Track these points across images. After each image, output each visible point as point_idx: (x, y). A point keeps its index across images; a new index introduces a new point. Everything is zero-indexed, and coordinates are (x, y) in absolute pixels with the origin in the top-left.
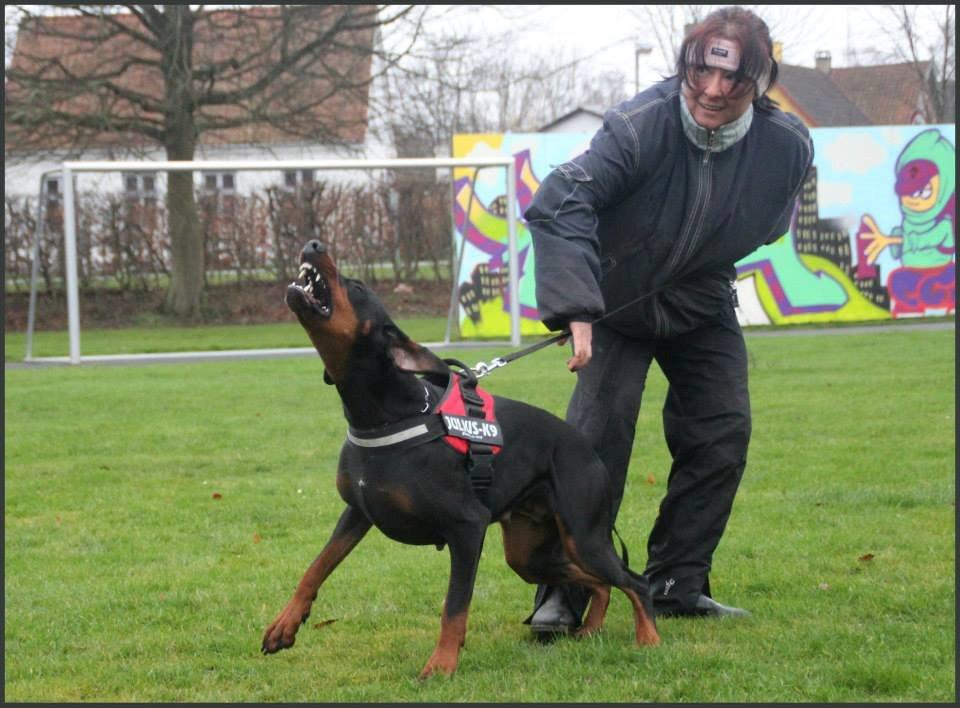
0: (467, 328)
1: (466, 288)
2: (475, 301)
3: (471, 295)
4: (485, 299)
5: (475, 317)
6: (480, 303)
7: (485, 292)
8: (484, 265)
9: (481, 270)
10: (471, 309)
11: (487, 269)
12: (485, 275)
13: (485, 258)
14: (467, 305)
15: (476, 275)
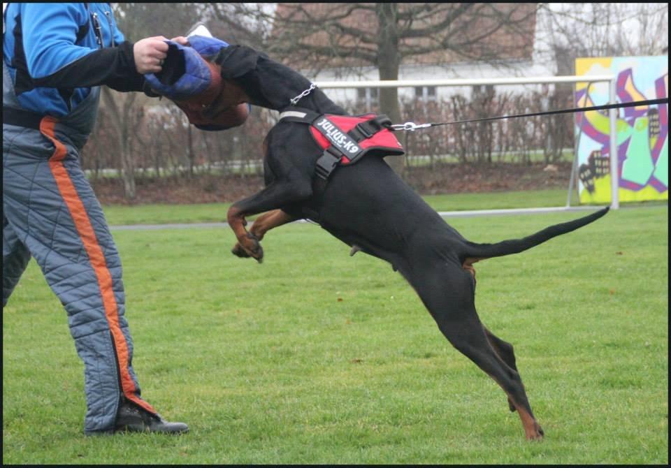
0: (584, 197)
1: (583, 168)
2: (591, 177)
3: (588, 173)
4: (598, 176)
5: (591, 189)
6: (595, 178)
7: (598, 171)
8: (597, 152)
9: (595, 155)
10: (588, 183)
11: (599, 155)
12: (598, 159)
13: (598, 146)
14: (584, 180)
15: (592, 159)
